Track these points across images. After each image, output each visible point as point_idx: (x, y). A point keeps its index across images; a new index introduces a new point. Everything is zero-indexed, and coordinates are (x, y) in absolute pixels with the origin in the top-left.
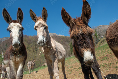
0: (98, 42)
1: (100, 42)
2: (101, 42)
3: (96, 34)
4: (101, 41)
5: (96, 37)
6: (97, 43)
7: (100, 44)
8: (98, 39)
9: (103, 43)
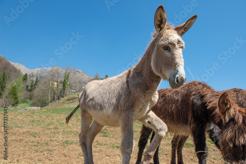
0: (63, 97)
1: (65, 98)
2: (69, 100)
3: (66, 81)
4: (68, 98)
5: (64, 86)
6: (60, 98)
7: (63, 103)
8: (65, 91)
9: (72, 103)
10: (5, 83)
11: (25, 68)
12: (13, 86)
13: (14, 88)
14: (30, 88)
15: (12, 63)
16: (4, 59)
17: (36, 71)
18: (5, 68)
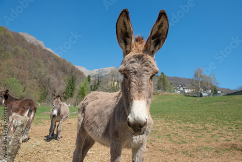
10: (75, 85)
11: (86, 70)
12: (82, 87)
13: (82, 89)
14: (93, 87)
15: (76, 67)
16: (70, 63)
17: (94, 72)
18: (72, 72)
